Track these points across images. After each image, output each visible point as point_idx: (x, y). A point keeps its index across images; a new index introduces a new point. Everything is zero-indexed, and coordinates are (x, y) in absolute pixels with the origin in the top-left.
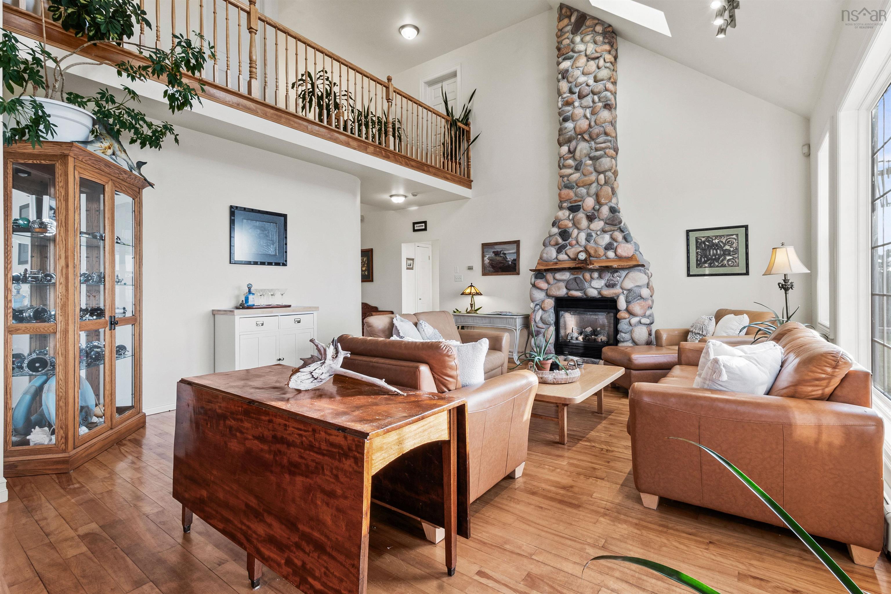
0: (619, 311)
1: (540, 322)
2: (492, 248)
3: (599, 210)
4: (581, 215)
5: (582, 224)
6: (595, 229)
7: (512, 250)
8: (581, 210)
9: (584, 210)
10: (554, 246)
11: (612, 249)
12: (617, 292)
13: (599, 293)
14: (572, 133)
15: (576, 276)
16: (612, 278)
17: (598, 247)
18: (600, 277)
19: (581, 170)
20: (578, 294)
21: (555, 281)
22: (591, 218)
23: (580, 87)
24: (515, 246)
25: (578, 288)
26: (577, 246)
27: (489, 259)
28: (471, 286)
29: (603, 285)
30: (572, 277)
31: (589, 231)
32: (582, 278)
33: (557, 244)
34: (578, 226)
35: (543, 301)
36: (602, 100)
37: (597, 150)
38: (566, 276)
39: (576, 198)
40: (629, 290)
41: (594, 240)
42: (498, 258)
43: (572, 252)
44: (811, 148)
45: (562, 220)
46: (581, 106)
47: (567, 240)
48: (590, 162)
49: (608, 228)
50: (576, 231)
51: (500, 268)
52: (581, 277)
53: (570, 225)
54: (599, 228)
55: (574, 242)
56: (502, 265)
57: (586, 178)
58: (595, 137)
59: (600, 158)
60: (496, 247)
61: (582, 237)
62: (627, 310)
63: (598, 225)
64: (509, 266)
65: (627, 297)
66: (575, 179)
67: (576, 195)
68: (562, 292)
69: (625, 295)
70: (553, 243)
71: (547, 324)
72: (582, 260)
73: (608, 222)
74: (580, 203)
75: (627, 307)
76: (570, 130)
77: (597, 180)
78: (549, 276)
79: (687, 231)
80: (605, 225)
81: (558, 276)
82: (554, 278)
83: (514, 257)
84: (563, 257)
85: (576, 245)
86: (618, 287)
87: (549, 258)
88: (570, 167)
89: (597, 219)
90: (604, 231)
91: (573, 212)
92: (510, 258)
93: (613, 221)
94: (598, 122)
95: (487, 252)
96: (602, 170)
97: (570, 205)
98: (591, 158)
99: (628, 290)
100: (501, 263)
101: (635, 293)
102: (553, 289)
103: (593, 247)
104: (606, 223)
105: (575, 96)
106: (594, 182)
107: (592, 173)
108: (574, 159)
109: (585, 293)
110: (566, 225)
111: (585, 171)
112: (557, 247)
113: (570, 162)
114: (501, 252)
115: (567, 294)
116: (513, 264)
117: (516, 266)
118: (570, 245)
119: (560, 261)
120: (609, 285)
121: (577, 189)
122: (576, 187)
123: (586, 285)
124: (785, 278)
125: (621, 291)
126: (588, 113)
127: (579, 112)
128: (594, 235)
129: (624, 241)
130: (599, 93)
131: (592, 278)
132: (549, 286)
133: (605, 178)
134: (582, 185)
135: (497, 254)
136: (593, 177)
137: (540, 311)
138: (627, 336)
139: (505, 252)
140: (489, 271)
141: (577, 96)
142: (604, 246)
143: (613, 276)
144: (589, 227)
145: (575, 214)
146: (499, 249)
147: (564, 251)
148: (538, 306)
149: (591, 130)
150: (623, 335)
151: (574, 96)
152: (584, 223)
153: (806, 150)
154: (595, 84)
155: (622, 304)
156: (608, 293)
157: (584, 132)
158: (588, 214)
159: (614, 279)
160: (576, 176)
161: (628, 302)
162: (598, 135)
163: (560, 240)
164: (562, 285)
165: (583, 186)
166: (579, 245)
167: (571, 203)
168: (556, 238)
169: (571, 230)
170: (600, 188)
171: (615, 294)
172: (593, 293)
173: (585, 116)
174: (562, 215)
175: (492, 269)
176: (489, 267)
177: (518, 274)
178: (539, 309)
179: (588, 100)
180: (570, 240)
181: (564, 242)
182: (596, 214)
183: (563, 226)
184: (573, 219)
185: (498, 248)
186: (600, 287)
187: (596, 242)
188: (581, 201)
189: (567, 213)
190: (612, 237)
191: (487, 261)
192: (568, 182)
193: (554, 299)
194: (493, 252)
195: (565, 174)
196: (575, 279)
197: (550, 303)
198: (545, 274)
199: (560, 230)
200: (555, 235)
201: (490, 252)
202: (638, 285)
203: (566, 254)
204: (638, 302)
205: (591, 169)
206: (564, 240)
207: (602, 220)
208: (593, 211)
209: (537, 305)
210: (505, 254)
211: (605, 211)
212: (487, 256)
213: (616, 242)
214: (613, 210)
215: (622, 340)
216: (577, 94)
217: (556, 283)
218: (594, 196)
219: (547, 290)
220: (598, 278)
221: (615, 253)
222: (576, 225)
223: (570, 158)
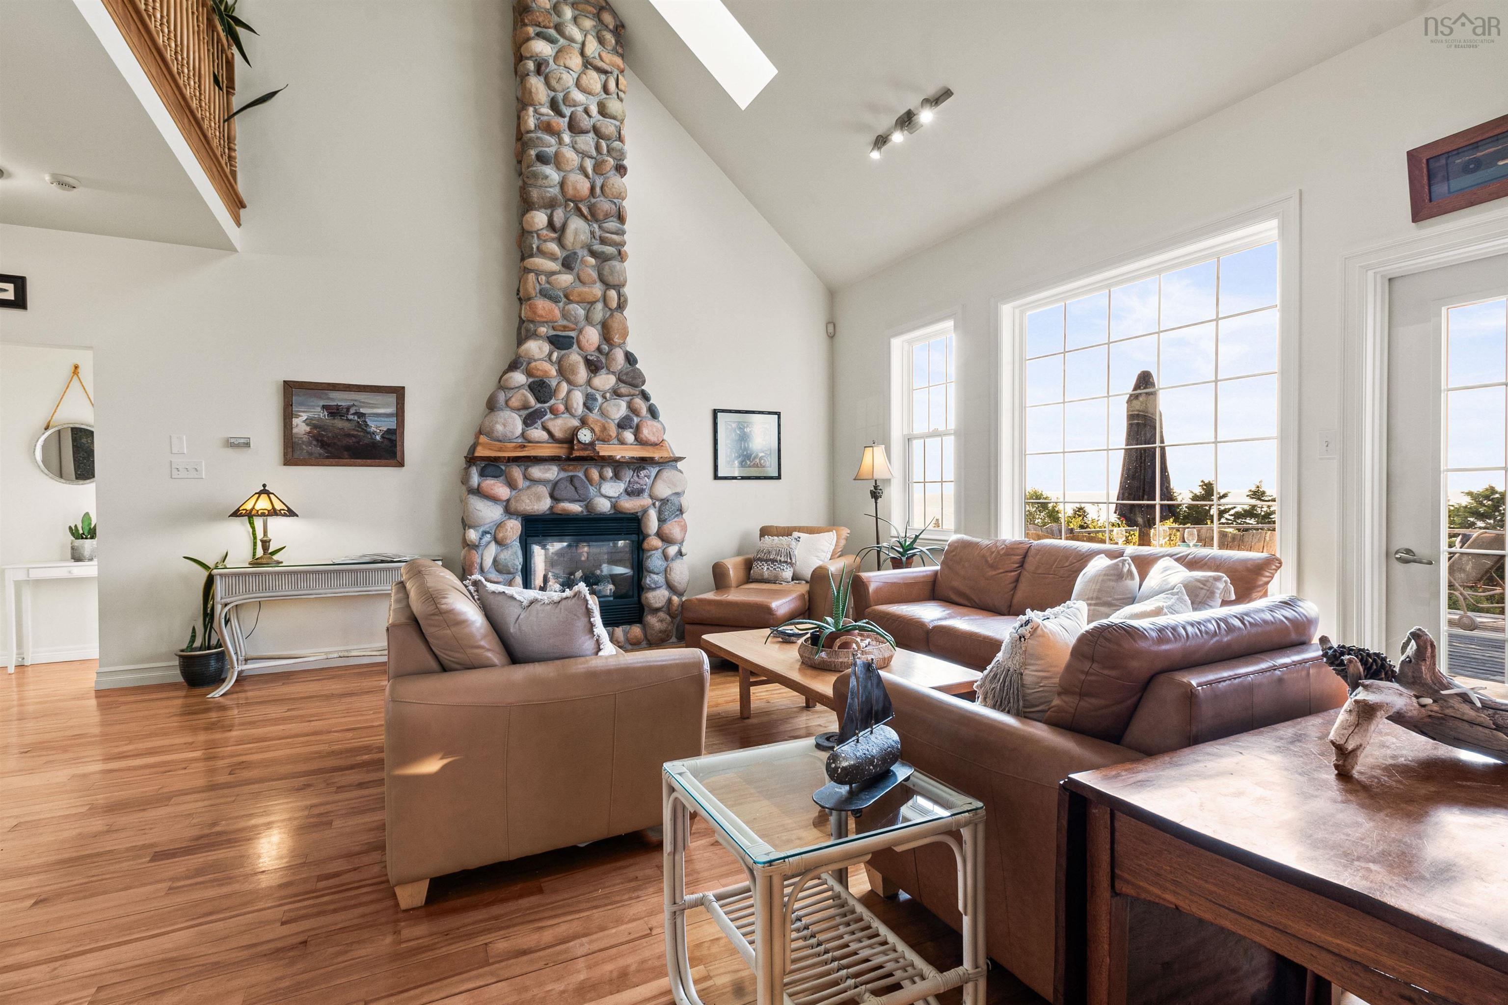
0: (649, 536)
1: (493, 571)
2: (321, 398)
3: (607, 354)
4: (575, 357)
5: (579, 375)
6: (601, 388)
7: (384, 406)
8: (575, 346)
9: (580, 347)
10: (519, 410)
11: (631, 427)
12: (646, 504)
13: (614, 506)
14: (555, 191)
15: (571, 474)
16: (636, 478)
17: (608, 423)
18: (617, 476)
19: (575, 271)
20: (575, 508)
21: (528, 483)
22: (593, 367)
23: (573, 109)
24: (392, 399)
25: (577, 497)
26: (566, 415)
27: (308, 422)
28: (264, 491)
29: (621, 491)
30: (563, 475)
31: (590, 390)
32: (583, 477)
33: (525, 407)
34: (571, 378)
35: (500, 525)
36: (614, 155)
37: (603, 241)
38: (552, 473)
39: (565, 323)
40: (665, 501)
41: (600, 408)
42: (339, 423)
43: (560, 425)
44: (837, 328)
45: (535, 361)
46: (573, 147)
47: (545, 402)
48: (592, 261)
49: (624, 389)
50: (565, 386)
51: (348, 448)
52: (581, 474)
53: (554, 372)
54: (607, 387)
55: (562, 408)
56: (351, 441)
57: (585, 289)
58: (601, 217)
59: (609, 260)
60: (333, 394)
61: (578, 398)
62: (659, 535)
63: (605, 381)
64: (374, 445)
65: (660, 513)
66: (564, 285)
67: (565, 316)
68: (542, 504)
69: (657, 509)
70: (515, 402)
71: (509, 573)
72: (585, 444)
73: (624, 378)
74: (573, 334)
75: (659, 528)
76: (552, 184)
77: (605, 299)
78: (517, 472)
79: (715, 410)
80: (617, 381)
81: (536, 472)
82: (526, 477)
83: (392, 424)
84: (536, 433)
85: (563, 413)
86: (646, 494)
87: (509, 434)
88: (552, 257)
89: (604, 371)
90: (616, 393)
91: (558, 348)
92: (377, 427)
93: (634, 378)
94: (607, 190)
95: (301, 404)
96: (616, 283)
97: (552, 333)
98: (593, 254)
99: (662, 500)
100: (349, 435)
101: (673, 504)
102: (525, 498)
103: (598, 421)
104: (619, 380)
105: (563, 123)
106: (598, 301)
107: (594, 283)
108: (561, 245)
109: (589, 506)
110: (546, 371)
111: (582, 276)
112: (524, 413)
113: (553, 247)
114: (348, 409)
115: (551, 508)
116: (386, 442)
117: (395, 446)
118: (551, 412)
119: (530, 442)
120: (632, 492)
121: (566, 304)
122: (564, 300)
123: (592, 490)
124: (876, 484)
125: (650, 501)
126: (589, 165)
127: (570, 155)
128: (600, 400)
129: (649, 416)
130: (607, 138)
131: (602, 477)
132: (514, 493)
133: (619, 299)
134: (577, 299)
135: (335, 412)
136: (597, 290)
137: (493, 546)
138: (659, 579)
139: (362, 410)
140: (310, 454)
141: (566, 124)
142: (616, 422)
143: (638, 476)
144: (589, 382)
145: (563, 352)
146: (342, 400)
147: (539, 422)
148: (489, 536)
149: (593, 200)
150: (654, 576)
151: (561, 120)
152: (582, 374)
153: (831, 329)
154: (601, 118)
155: (652, 524)
156: (630, 505)
157: (581, 201)
158: (588, 357)
159: (641, 482)
160: (566, 279)
161: (661, 520)
162: (607, 216)
163: (532, 400)
164: (544, 491)
165: (578, 303)
166: (570, 414)
167: (554, 328)
168: (523, 395)
169: (554, 383)
170: (609, 313)
171: (643, 506)
172: (603, 506)
173: (582, 170)
174: (537, 350)
175: (318, 450)
176: (310, 444)
177: (401, 464)
178: (489, 543)
179: (587, 142)
180: (552, 402)
181: (539, 405)
182: (604, 361)
183: (539, 373)
184: (560, 361)
185: (340, 399)
186: (617, 495)
187: (602, 413)
188: (574, 330)
189: (546, 347)
190: (631, 407)
191: (300, 426)
192: (548, 286)
193: (520, 519)
194: (324, 407)
195: (541, 268)
196: (571, 479)
197: (514, 527)
198: (503, 468)
199: (531, 380)
200: (519, 387)
201: (314, 407)
202: (677, 491)
203: (545, 428)
204: (676, 519)
205: (594, 275)
206: (539, 400)
207: (613, 373)
208: (597, 354)
209: (485, 533)
210: (361, 415)
211: (619, 356)
212: (304, 416)
213: (638, 415)
214: (630, 359)
215: (653, 586)
216: (567, 119)
217: (529, 487)
218: (599, 327)
219: (508, 501)
220: (611, 478)
221: (635, 436)
222: (564, 373)
223: (552, 240)
